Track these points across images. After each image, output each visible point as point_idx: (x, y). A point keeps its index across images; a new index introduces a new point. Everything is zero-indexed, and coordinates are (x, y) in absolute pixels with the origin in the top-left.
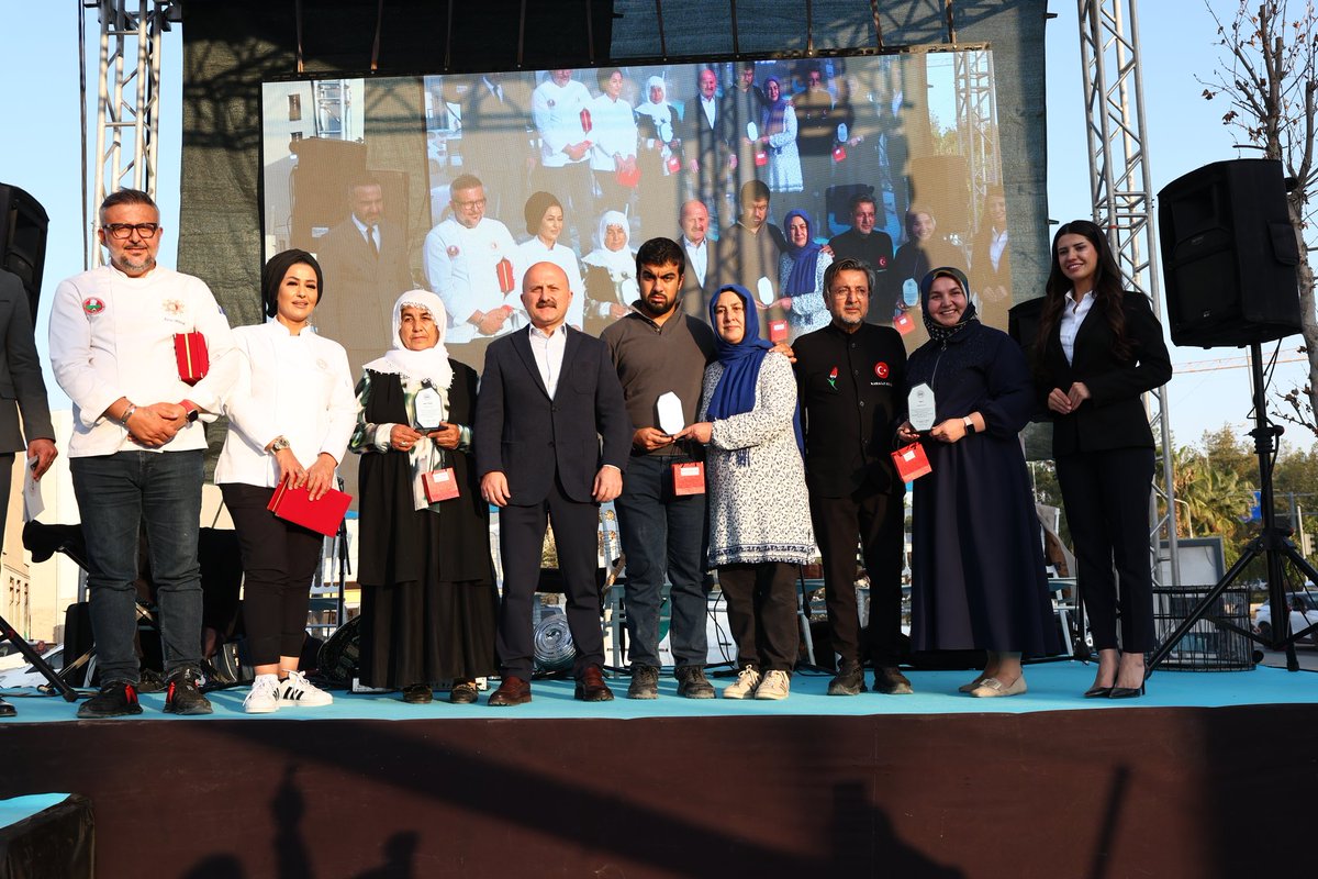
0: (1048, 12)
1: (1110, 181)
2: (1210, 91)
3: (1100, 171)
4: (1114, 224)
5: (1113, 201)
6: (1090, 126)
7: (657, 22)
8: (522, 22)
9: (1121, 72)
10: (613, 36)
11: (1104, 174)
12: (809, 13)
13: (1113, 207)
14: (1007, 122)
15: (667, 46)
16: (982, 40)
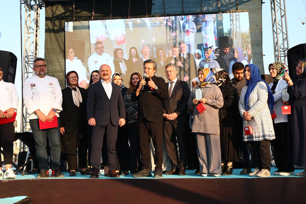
0: (263, 2)
1: (278, 45)
2: (304, 22)
3: (276, 42)
4: (279, 56)
5: (279, 50)
6: (273, 31)
7: (163, 6)
8: (129, 6)
9: (282, 17)
10: (152, 9)
11: (277, 43)
12: (201, 3)
13: (279, 52)
14: (252, 30)
15: (166, 12)
16: (245, 9)
